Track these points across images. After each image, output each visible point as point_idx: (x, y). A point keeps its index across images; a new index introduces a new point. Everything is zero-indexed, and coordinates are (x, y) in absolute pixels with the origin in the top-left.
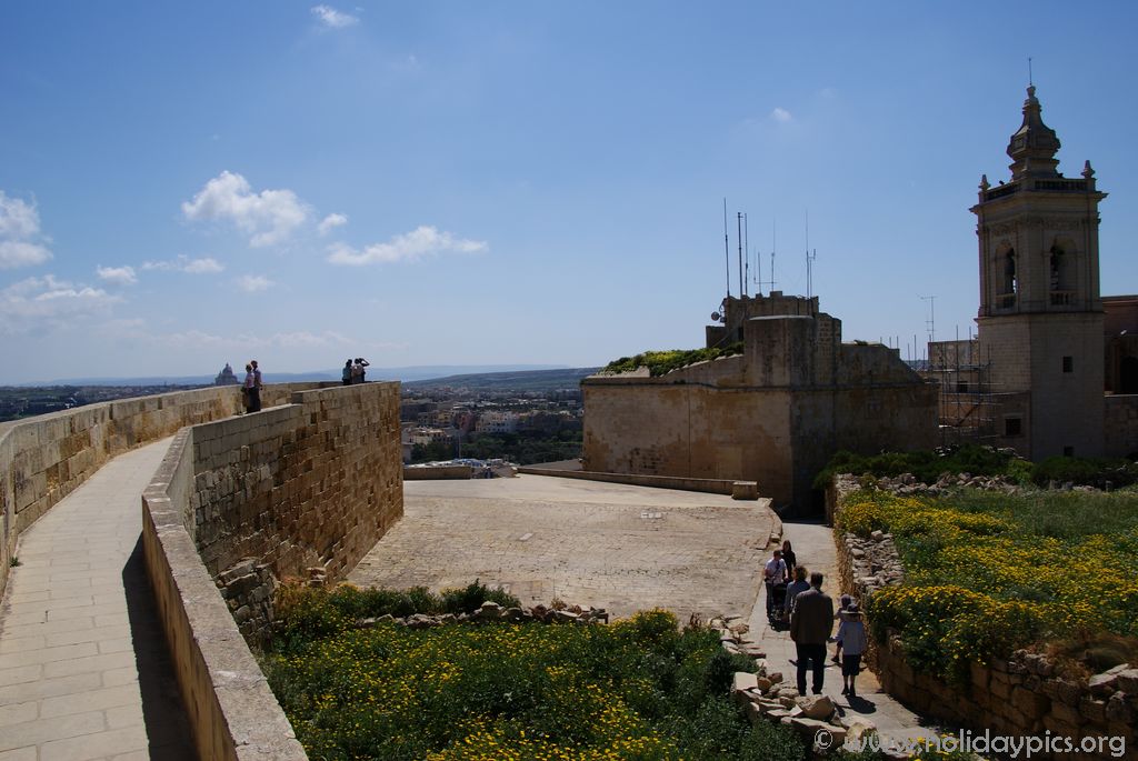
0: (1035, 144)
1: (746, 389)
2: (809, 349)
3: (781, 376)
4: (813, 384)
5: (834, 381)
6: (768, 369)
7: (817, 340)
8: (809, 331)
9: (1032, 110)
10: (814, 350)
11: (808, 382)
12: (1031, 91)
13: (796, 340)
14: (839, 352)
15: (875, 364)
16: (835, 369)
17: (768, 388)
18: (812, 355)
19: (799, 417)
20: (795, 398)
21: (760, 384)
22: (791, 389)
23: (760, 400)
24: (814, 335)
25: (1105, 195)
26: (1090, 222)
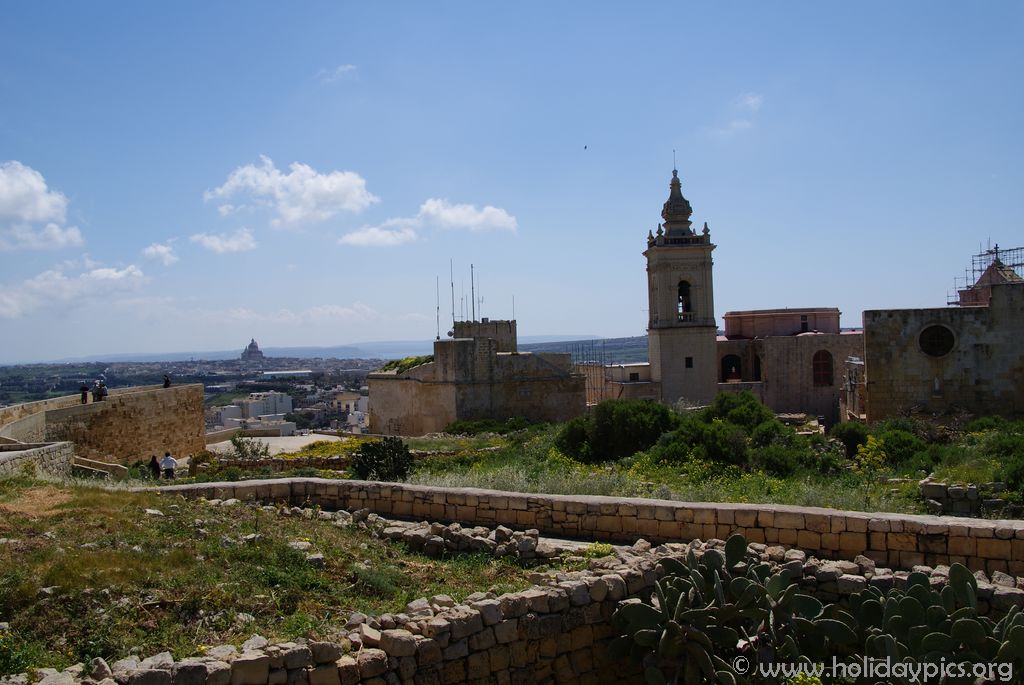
0: (677, 208)
1: (435, 383)
2: (469, 358)
3: (451, 377)
4: (473, 380)
5: (491, 378)
6: (445, 372)
7: (477, 353)
8: (469, 348)
9: (676, 185)
10: (475, 359)
11: (469, 379)
12: (675, 172)
13: (459, 354)
14: (494, 360)
15: (525, 366)
16: (492, 370)
17: (445, 382)
18: (473, 362)
19: (463, 400)
20: (459, 389)
21: (441, 380)
22: (457, 383)
23: (442, 390)
24: (473, 350)
25: (715, 247)
26: (707, 265)
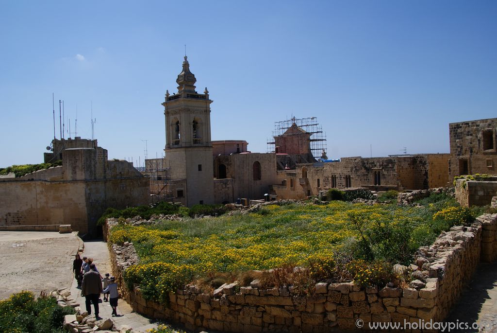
0: (187, 79)
1: (64, 182)
2: (93, 163)
3: (81, 175)
4: (95, 179)
5: (105, 177)
6: (74, 172)
7: (97, 159)
8: (93, 155)
9: (186, 65)
10: (96, 163)
11: (93, 178)
12: (186, 58)
13: (87, 159)
14: (106, 164)
15: (123, 169)
16: (105, 171)
17: (74, 181)
18: (94, 166)
19: (89, 194)
20: (88, 185)
21: (71, 179)
22: (85, 181)
23: (71, 187)
24: (95, 157)
25: (212, 101)
26: (207, 112)
